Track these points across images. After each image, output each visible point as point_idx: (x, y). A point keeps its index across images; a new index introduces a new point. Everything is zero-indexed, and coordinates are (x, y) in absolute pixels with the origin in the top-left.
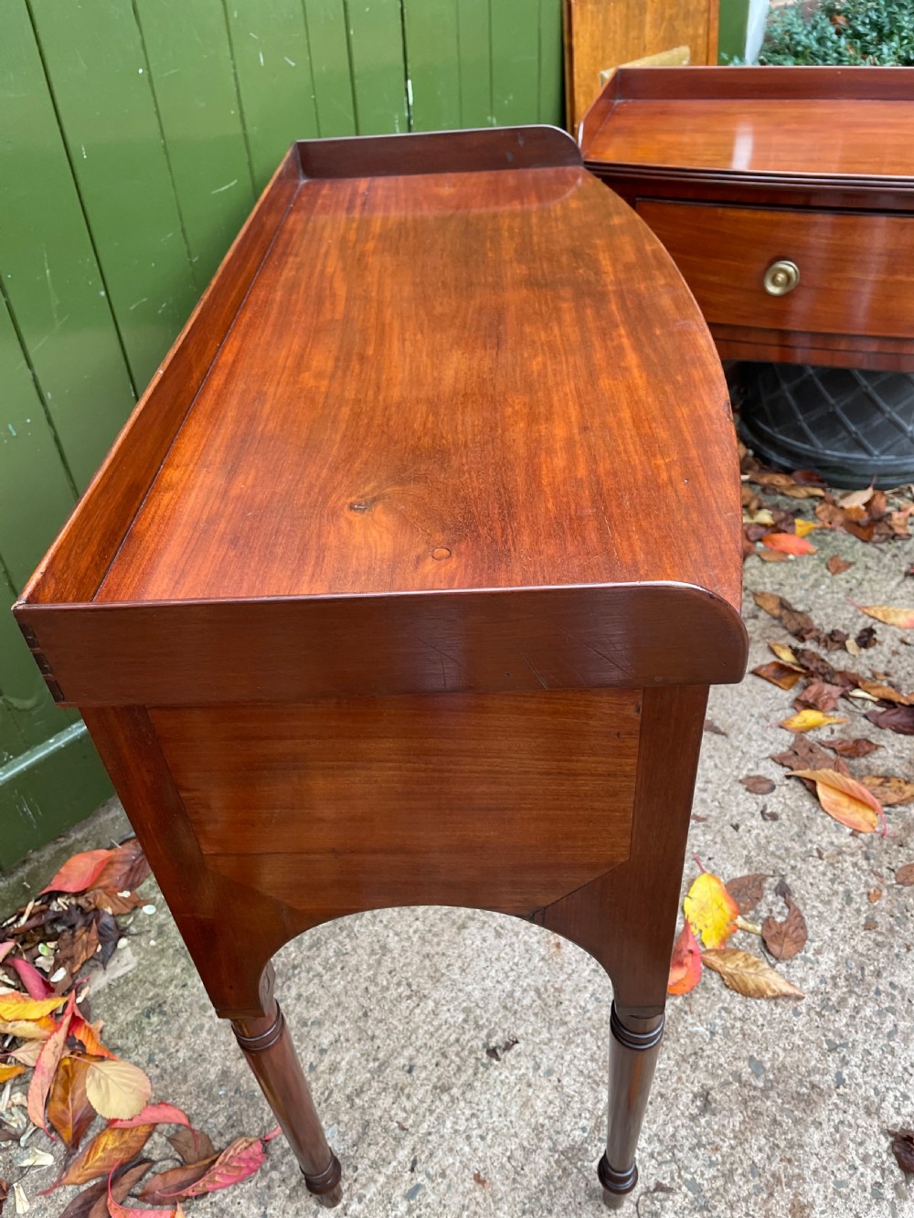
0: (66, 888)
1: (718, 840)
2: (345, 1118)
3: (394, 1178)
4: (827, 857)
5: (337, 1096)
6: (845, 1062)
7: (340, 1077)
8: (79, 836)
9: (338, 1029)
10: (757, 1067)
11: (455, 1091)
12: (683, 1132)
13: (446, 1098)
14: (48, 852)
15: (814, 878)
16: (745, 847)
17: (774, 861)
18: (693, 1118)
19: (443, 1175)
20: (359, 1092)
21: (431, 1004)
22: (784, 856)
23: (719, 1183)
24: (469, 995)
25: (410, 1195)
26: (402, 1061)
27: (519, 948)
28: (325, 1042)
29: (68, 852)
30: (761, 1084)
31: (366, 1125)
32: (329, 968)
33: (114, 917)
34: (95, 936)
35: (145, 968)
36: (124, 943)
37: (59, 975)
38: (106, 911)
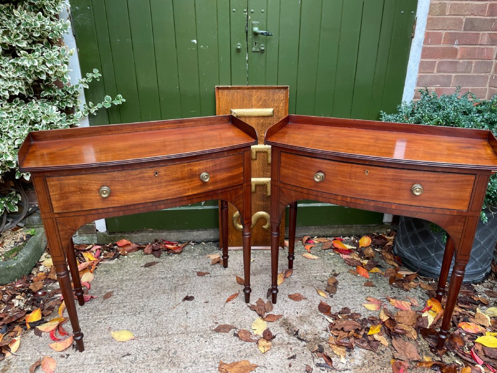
0: (118, 245)
2: (107, 305)
3: (100, 318)
5: (110, 302)
6: (191, 366)
7: (114, 300)
8: (127, 235)
9: (124, 293)
10: (175, 352)
11: (125, 315)
12: (147, 350)
13: (123, 314)
14: (119, 235)
18: (152, 350)
19: (106, 324)
20: (114, 304)
21: (142, 300)
23: (140, 362)
24: (149, 304)
25: (98, 322)
26: (125, 304)
27: (168, 303)
29: (123, 238)
30: (171, 356)
31: (107, 309)
33: (120, 254)
34: (113, 255)
35: (114, 265)
36: (116, 259)
37: (102, 257)
38: (120, 252)
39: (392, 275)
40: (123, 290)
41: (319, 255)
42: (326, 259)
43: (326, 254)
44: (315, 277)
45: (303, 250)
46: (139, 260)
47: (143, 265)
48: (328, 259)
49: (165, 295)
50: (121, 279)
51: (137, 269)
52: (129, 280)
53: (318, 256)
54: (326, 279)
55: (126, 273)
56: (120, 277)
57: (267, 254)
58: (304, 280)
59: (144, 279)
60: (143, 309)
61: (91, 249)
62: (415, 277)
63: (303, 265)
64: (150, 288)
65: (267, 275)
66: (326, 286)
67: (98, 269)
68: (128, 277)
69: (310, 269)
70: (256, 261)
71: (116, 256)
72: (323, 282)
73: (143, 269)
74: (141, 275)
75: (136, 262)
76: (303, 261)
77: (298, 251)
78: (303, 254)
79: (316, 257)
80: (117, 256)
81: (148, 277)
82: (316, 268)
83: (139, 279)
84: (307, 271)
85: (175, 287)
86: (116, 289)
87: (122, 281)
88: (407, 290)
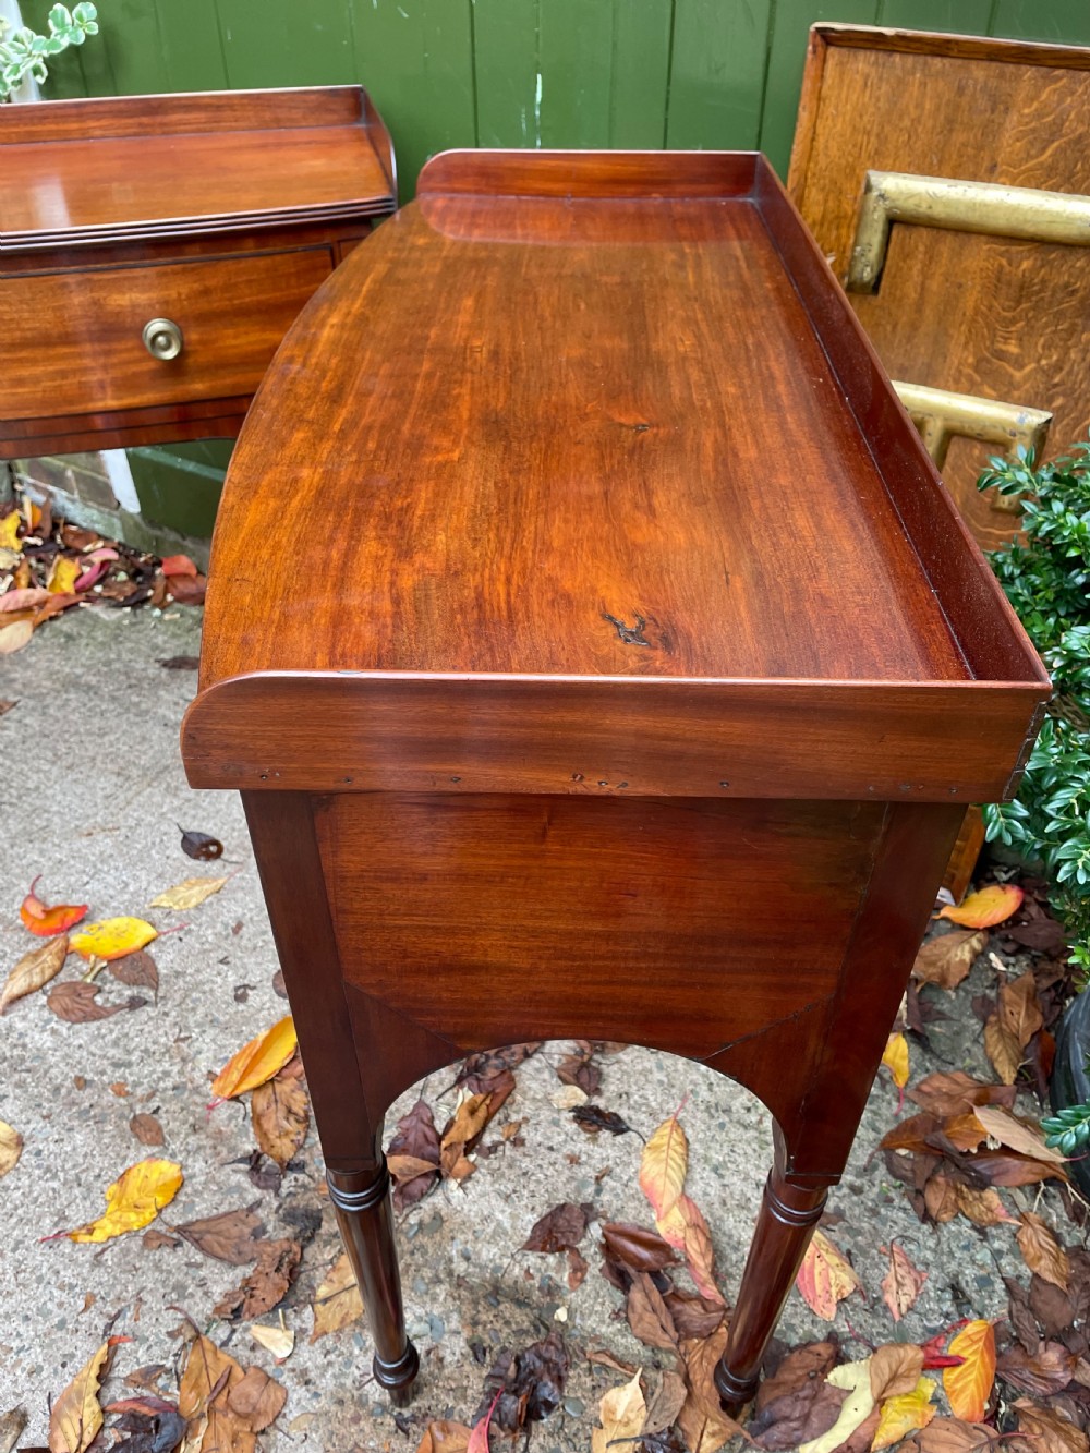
0: (164, 567)
1: (207, 946)
4: (178, 1047)
8: (189, 545)
9: (35, 725)
14: (172, 536)
15: (150, 1032)
16: (198, 971)
17: (177, 997)
21: (48, 768)
22: (184, 1006)
24: (51, 787)
28: (28, 721)
29: (184, 550)
32: (90, 710)
33: (147, 599)
34: (129, 594)
35: (106, 625)
36: (128, 609)
37: (98, 589)
38: (150, 593)
39: (942, 1108)
40: (44, 714)
46: (174, 636)
47: (166, 656)
49: (114, 779)
50: (79, 677)
51: (140, 665)
52: (90, 687)
55: (108, 663)
56: (79, 671)
59: (121, 706)
60: (19, 797)
61: (89, 557)
62: (1032, 1178)
64: (106, 739)
67: (57, 624)
68: (93, 680)
71: (132, 601)
73: (153, 670)
74: (130, 686)
75: (160, 640)
80: (137, 602)
81: (137, 705)
83: (114, 699)
85: (167, 767)
86: (31, 703)
87: (73, 683)
88: (926, 1216)
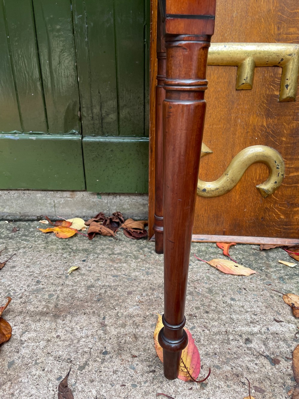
41: (255, 265)
42: (274, 276)
43: (273, 264)
44: (248, 341)
45: (212, 250)
48: (281, 278)
53: (250, 266)
54: (284, 348)
57: (120, 254)
58: (210, 349)
63: (210, 291)
65: (94, 319)
66: (289, 382)
69: (230, 306)
70: (83, 271)
72: (274, 362)
76: (209, 278)
77: (199, 251)
78: (210, 259)
79: (245, 271)
82: (247, 306)
84: (220, 312)
